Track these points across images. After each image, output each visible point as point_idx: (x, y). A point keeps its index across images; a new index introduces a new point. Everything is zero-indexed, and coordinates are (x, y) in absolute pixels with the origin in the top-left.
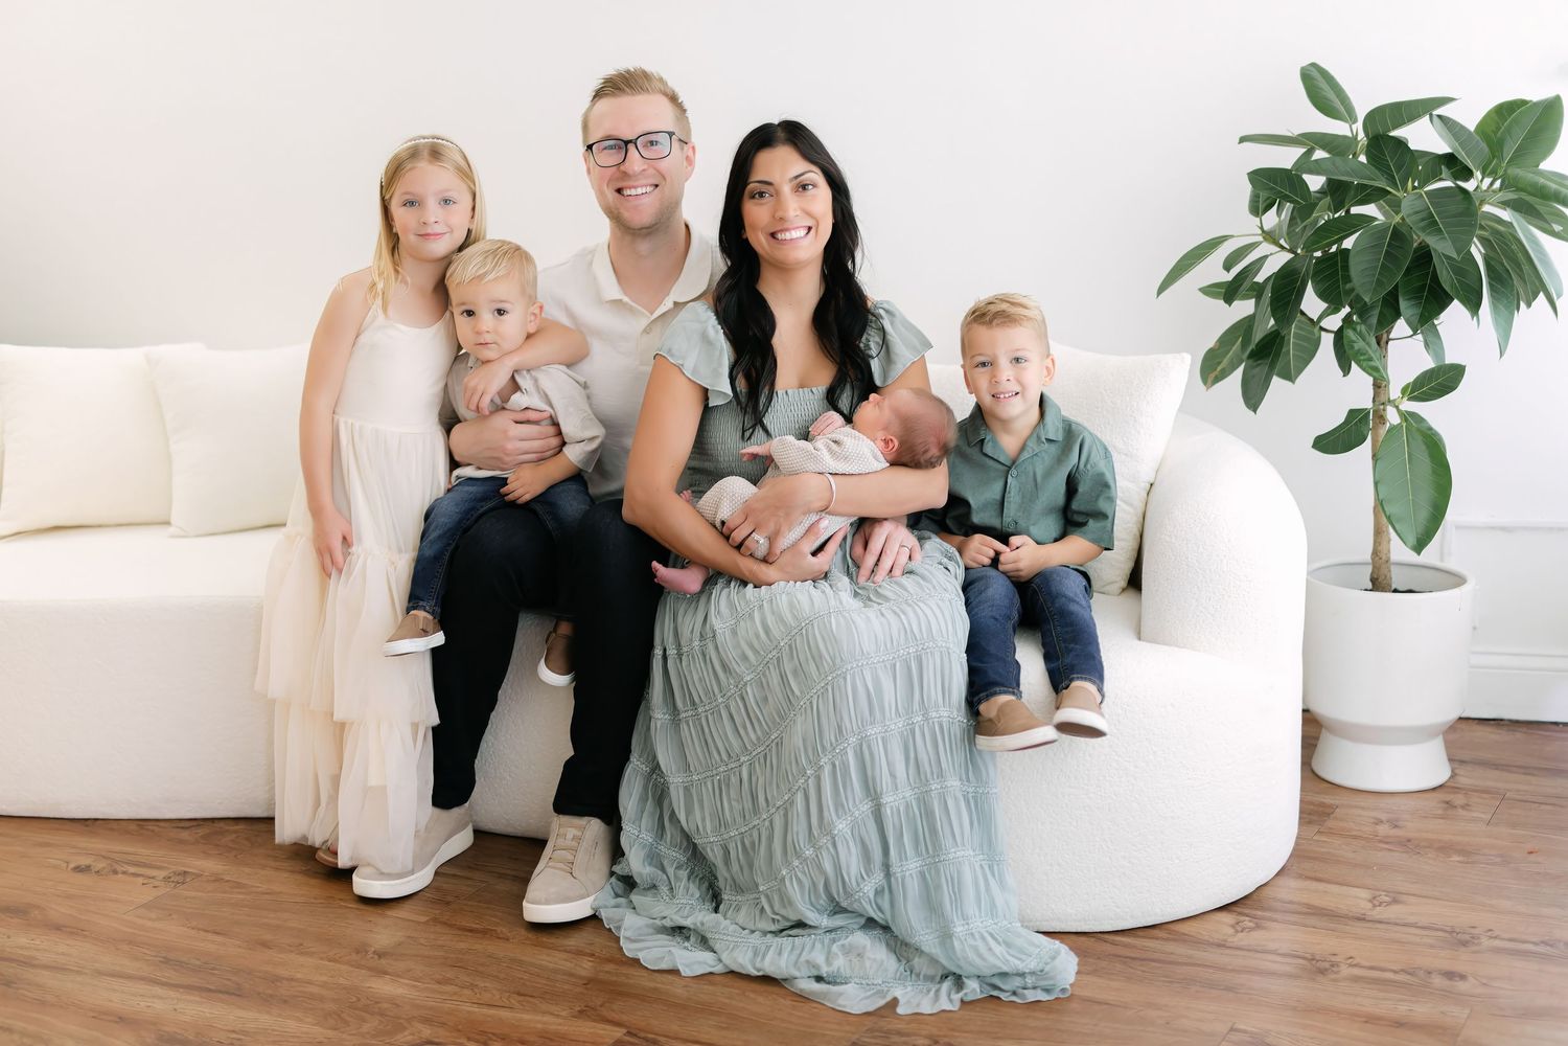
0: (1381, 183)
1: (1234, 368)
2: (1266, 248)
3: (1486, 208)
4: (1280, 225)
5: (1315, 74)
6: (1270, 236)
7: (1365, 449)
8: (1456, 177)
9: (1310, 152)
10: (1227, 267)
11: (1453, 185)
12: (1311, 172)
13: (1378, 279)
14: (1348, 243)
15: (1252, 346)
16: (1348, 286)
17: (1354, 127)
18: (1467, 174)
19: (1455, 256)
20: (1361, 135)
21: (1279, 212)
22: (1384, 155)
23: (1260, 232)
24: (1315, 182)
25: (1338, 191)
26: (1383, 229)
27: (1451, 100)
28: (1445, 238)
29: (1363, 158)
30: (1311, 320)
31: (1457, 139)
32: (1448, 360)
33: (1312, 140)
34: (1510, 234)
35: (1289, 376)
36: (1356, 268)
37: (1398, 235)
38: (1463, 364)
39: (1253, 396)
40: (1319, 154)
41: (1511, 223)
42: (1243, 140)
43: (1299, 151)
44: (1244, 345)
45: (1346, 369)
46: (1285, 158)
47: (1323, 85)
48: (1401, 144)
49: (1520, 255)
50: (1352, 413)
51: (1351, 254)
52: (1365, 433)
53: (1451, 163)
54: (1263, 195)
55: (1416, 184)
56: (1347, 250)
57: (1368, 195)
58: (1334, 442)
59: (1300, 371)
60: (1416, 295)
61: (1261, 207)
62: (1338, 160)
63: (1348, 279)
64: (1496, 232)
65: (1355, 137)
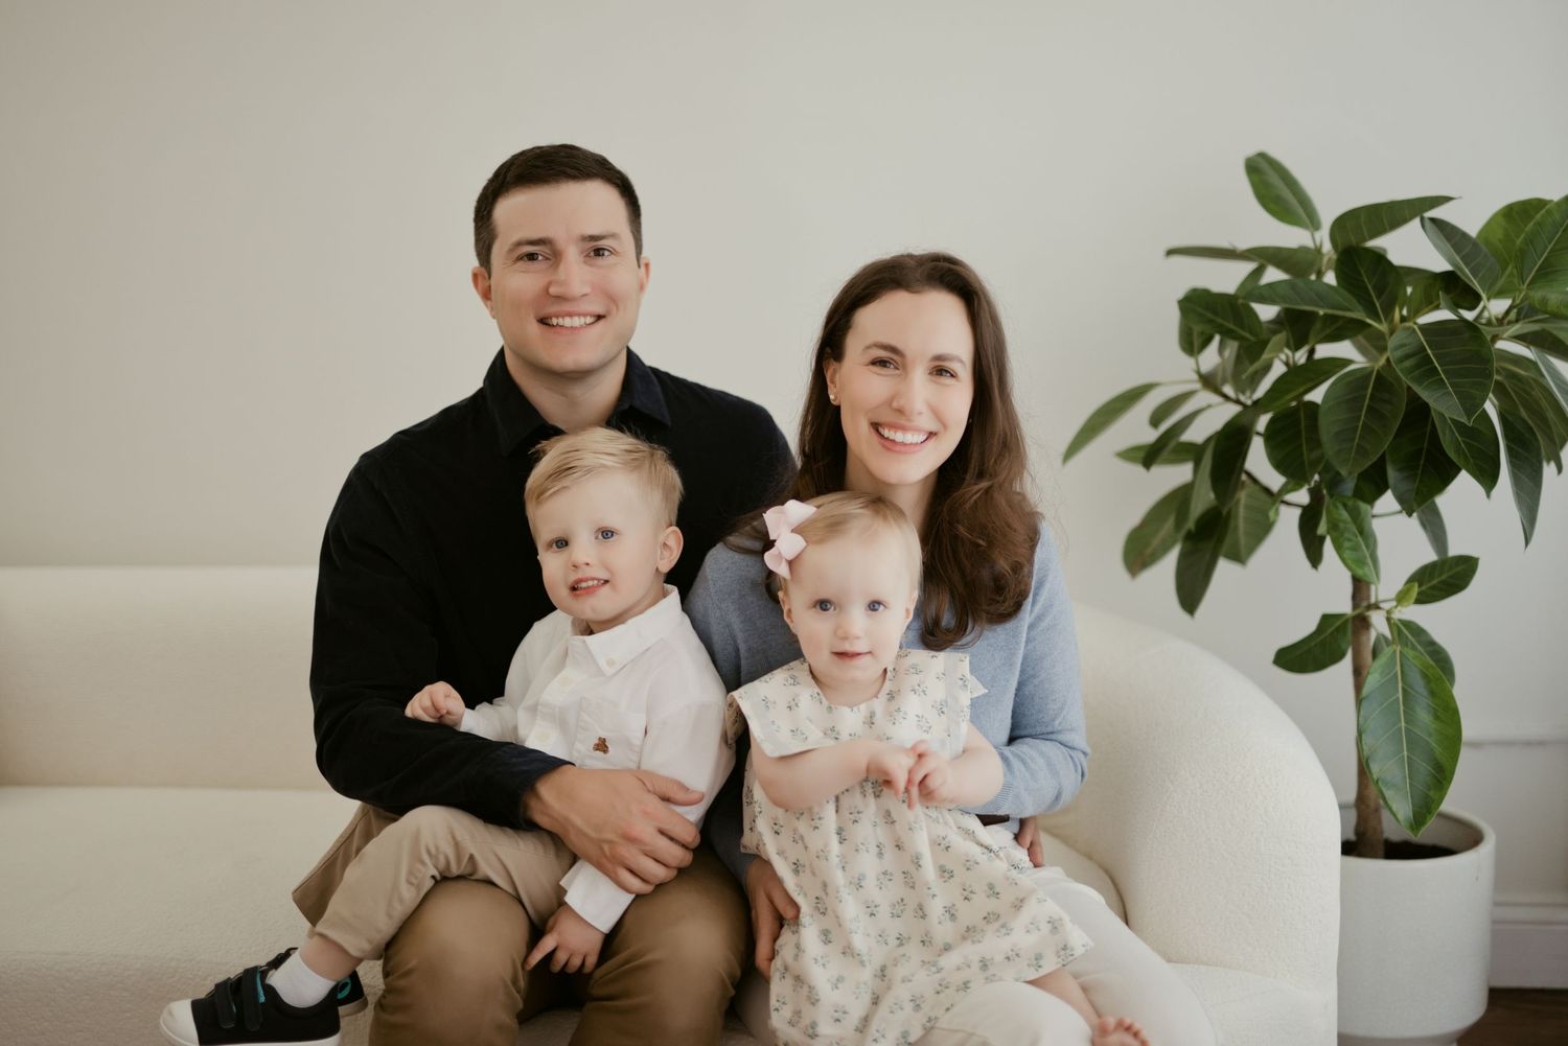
0: (1359, 314)
1: (1165, 549)
2: (1205, 397)
3: (1501, 345)
4: (1223, 365)
5: (1264, 166)
6: (1209, 381)
7: (1343, 669)
8: (1455, 306)
9: (1258, 273)
10: (1155, 421)
11: (1454, 317)
12: (1263, 300)
13: (1358, 444)
14: (1317, 395)
15: (1190, 525)
16: (1315, 455)
17: (1318, 235)
18: (1471, 299)
19: (1464, 420)
20: (1327, 247)
21: (1221, 350)
22: (1360, 275)
23: (1196, 377)
24: (1266, 312)
25: (1299, 326)
26: (1361, 378)
27: (1447, 199)
28: (1449, 393)
29: (1330, 278)
30: (1267, 491)
31: (1458, 251)
32: (1454, 550)
33: (1265, 256)
34: (1535, 380)
35: (1239, 557)
36: (1327, 428)
37: (1382, 383)
38: (1474, 554)
39: (1191, 592)
40: (1273, 275)
41: (1535, 364)
42: (1171, 252)
43: (1246, 268)
44: (1179, 524)
45: (1314, 556)
46: (1226, 278)
47: (1274, 179)
48: (1380, 258)
49: (1544, 403)
50: (1326, 619)
51: (1322, 411)
52: (1344, 646)
53: (1452, 287)
54: (1197, 328)
55: (1405, 312)
56: (1312, 404)
57: (1338, 330)
58: (1301, 658)
59: (1252, 549)
60: (1409, 465)
61: (1197, 343)
62: (1300, 283)
63: (1315, 443)
64: (1513, 376)
65: (1318, 250)
